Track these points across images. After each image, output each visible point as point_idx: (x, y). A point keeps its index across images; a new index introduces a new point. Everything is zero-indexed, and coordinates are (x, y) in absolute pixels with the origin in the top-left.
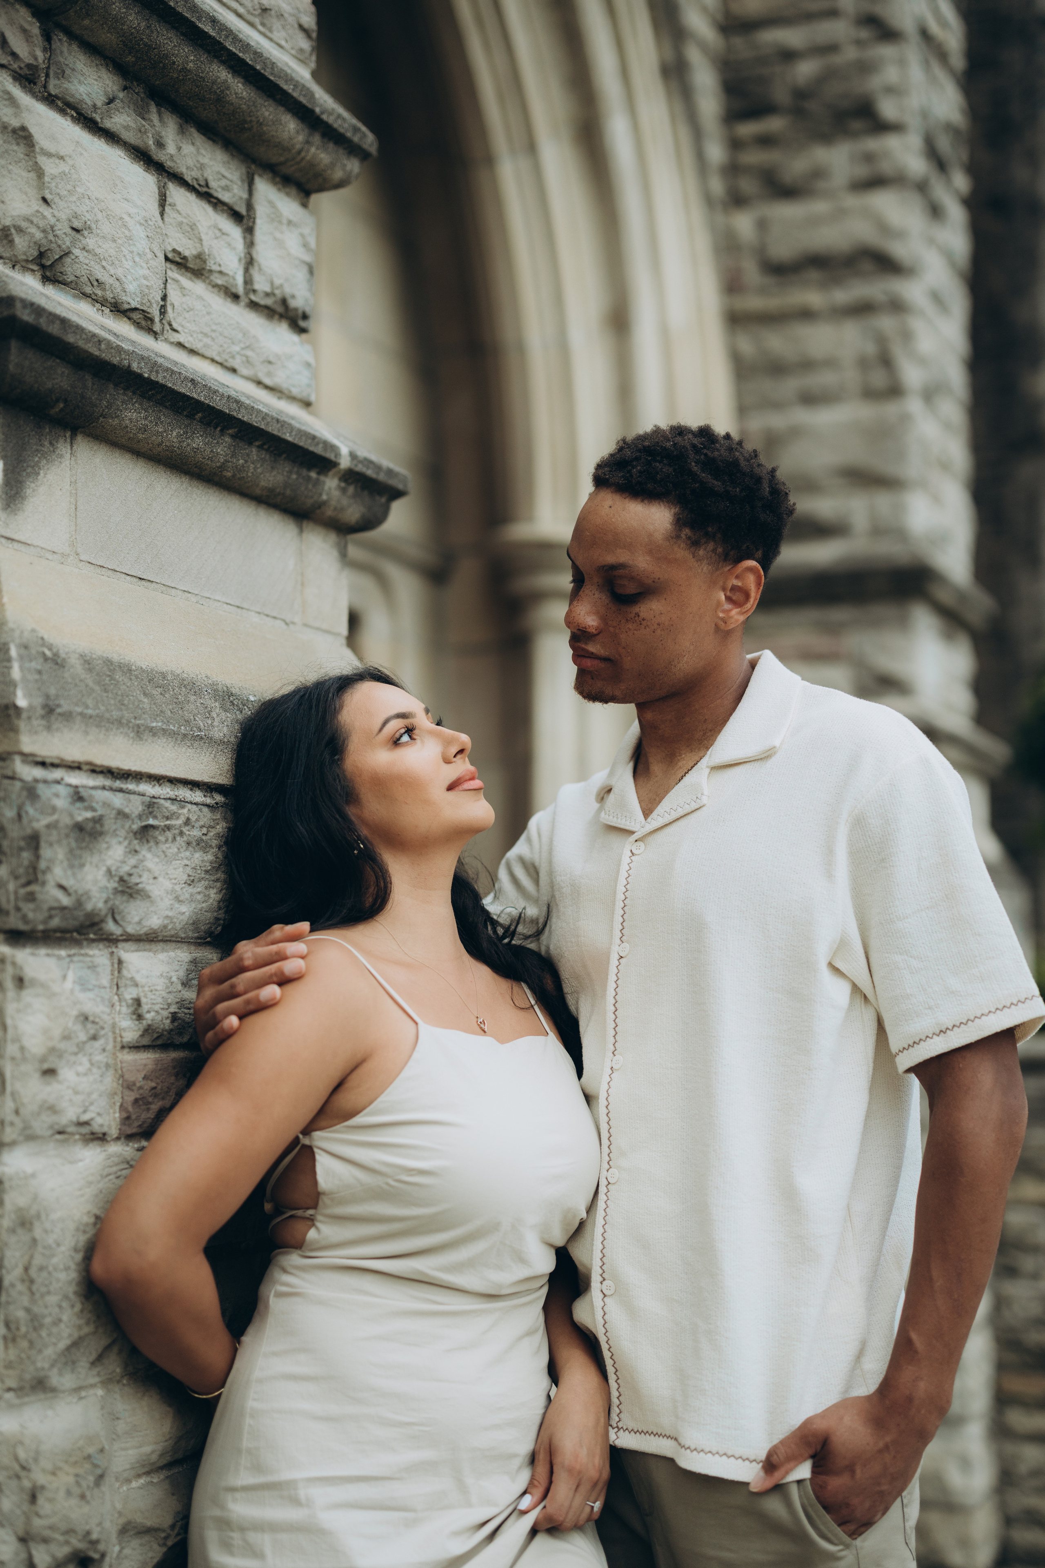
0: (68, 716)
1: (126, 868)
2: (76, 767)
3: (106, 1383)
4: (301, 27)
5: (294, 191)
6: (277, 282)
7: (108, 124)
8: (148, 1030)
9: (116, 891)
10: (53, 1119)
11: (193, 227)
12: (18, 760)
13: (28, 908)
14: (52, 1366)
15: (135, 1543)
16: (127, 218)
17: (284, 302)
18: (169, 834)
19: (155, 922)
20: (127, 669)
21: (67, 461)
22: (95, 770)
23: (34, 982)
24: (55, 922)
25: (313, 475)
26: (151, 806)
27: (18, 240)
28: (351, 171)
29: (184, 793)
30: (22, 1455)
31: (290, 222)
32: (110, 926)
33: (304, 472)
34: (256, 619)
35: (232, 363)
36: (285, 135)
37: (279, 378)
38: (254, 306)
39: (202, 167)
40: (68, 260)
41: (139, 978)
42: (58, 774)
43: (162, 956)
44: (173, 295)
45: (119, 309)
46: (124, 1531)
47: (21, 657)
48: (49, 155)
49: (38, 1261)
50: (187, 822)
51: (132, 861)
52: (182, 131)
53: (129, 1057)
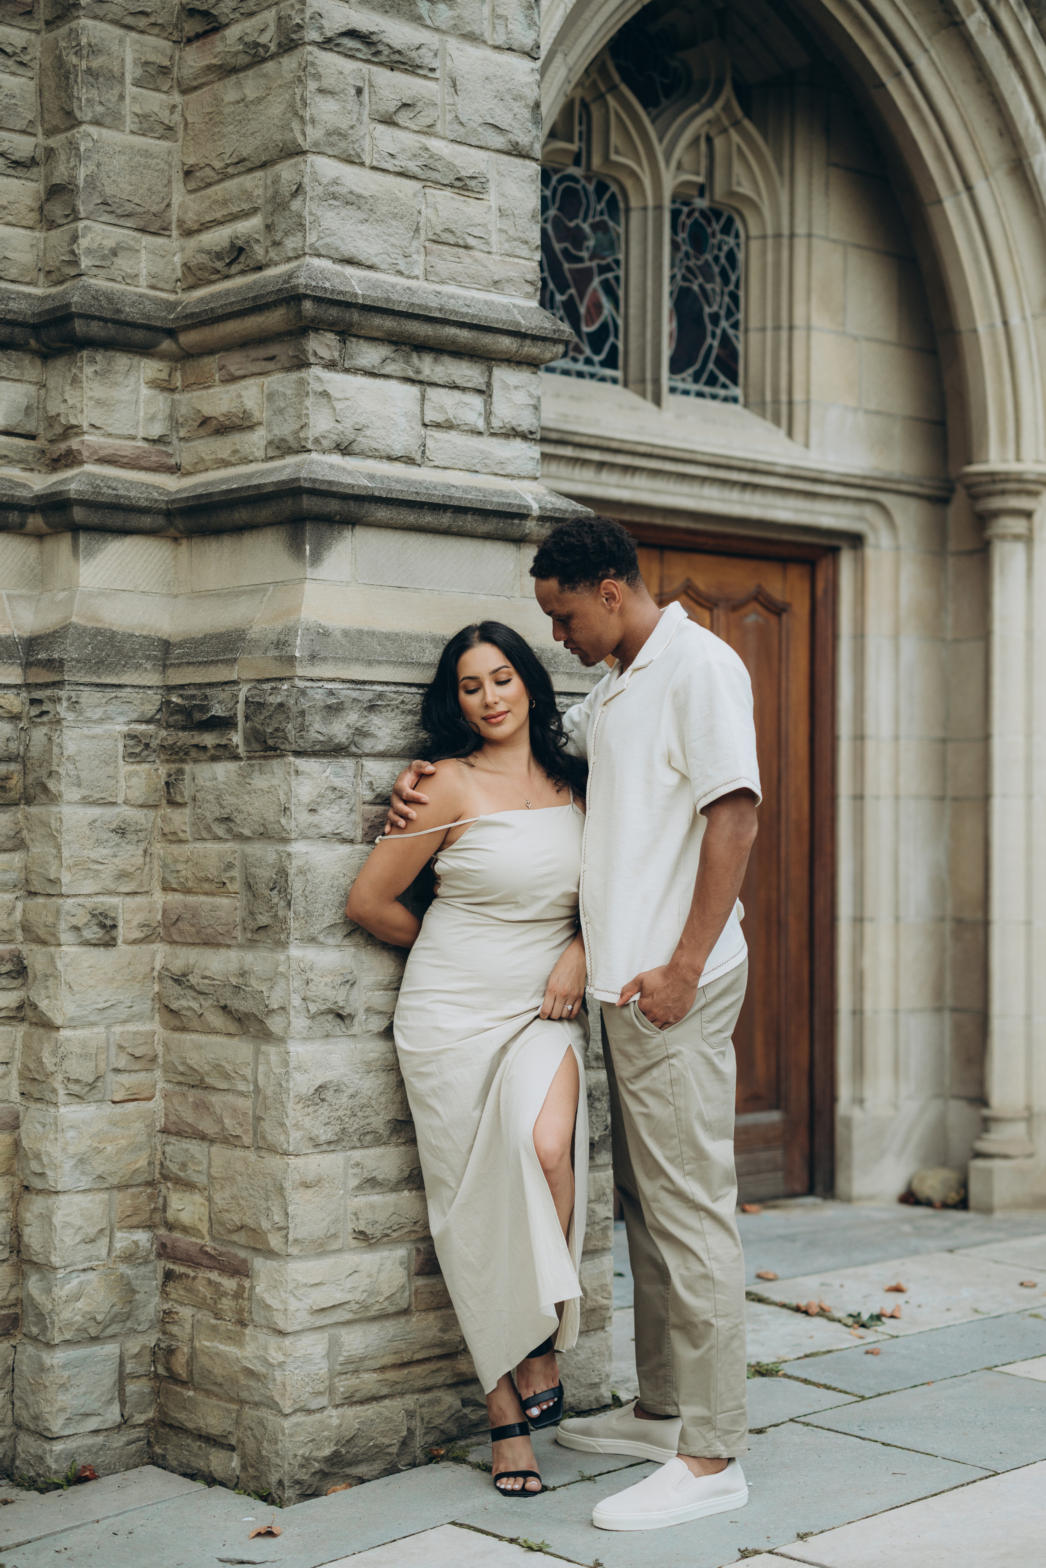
0: (324, 659)
1: (360, 724)
2: (333, 680)
3: (357, 946)
4: (526, 281)
5: (525, 367)
6: (506, 420)
7: (383, 372)
8: (378, 796)
9: (354, 734)
10: (317, 831)
11: (442, 407)
12: (296, 679)
13: (300, 741)
14: (320, 933)
15: (376, 1017)
16: (392, 415)
17: (513, 429)
18: (389, 709)
19: (381, 748)
20: (372, 634)
21: (349, 539)
22: (344, 681)
23: (303, 773)
24: (317, 748)
25: (516, 521)
26: (381, 695)
27: (323, 441)
28: (557, 353)
29: (401, 689)
30: (302, 966)
31: (516, 387)
32: (353, 749)
33: (509, 521)
34: (483, 598)
35: (474, 468)
36: (504, 347)
37: (510, 469)
38: (493, 435)
39: (449, 375)
40: (354, 444)
41: (371, 773)
42: (320, 684)
43: (389, 763)
44: (430, 443)
45: (390, 458)
46: (368, 1010)
47: (303, 634)
48: (339, 400)
49: (309, 888)
50: (402, 702)
51: (364, 721)
52: (436, 360)
53: (367, 807)
